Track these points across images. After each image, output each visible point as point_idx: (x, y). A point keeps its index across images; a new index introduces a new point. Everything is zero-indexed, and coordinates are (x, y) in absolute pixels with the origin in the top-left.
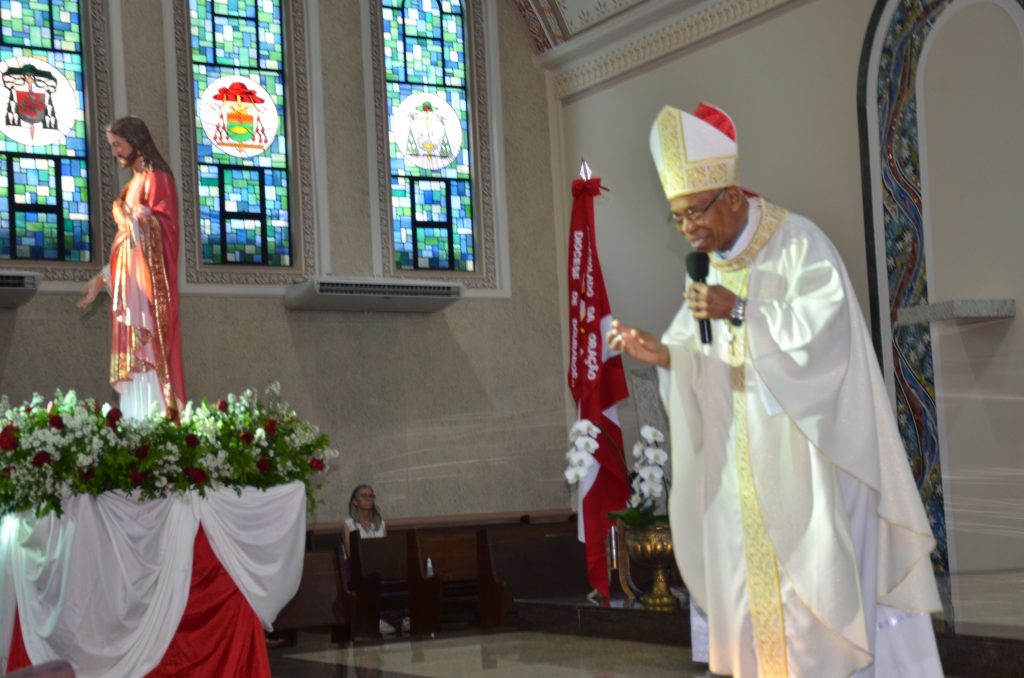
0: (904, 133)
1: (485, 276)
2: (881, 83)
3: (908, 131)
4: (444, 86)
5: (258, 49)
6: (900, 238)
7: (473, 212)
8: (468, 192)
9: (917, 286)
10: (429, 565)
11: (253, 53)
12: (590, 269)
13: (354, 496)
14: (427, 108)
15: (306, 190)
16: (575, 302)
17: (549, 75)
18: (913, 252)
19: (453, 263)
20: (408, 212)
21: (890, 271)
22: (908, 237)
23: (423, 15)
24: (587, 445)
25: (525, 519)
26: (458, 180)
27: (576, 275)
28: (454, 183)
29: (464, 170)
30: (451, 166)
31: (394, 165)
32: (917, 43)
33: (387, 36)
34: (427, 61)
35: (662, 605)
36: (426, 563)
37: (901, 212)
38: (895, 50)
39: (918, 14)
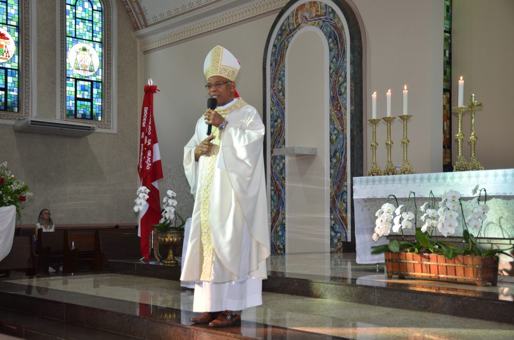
0: (280, 79)
1: (106, 124)
2: (272, 58)
4: (92, 41)
5: (7, 16)
6: (276, 121)
7: (102, 96)
8: (101, 87)
9: (282, 140)
10: (73, 244)
11: (5, 17)
12: (150, 123)
13: (41, 214)
14: (84, 50)
15: (27, 80)
16: (143, 137)
17: (138, 41)
18: (281, 126)
19: (92, 117)
20: (74, 93)
21: (272, 134)
22: (279, 121)
23: (84, 10)
24: (144, 196)
25: (117, 227)
26: (96, 82)
28: (94, 83)
29: (99, 78)
30: (94, 75)
31: (68, 73)
32: (286, 44)
33: (67, 17)
34: (85, 30)
35: (171, 264)
36: (72, 243)
37: (277, 110)
38: (278, 46)
39: (287, 33)
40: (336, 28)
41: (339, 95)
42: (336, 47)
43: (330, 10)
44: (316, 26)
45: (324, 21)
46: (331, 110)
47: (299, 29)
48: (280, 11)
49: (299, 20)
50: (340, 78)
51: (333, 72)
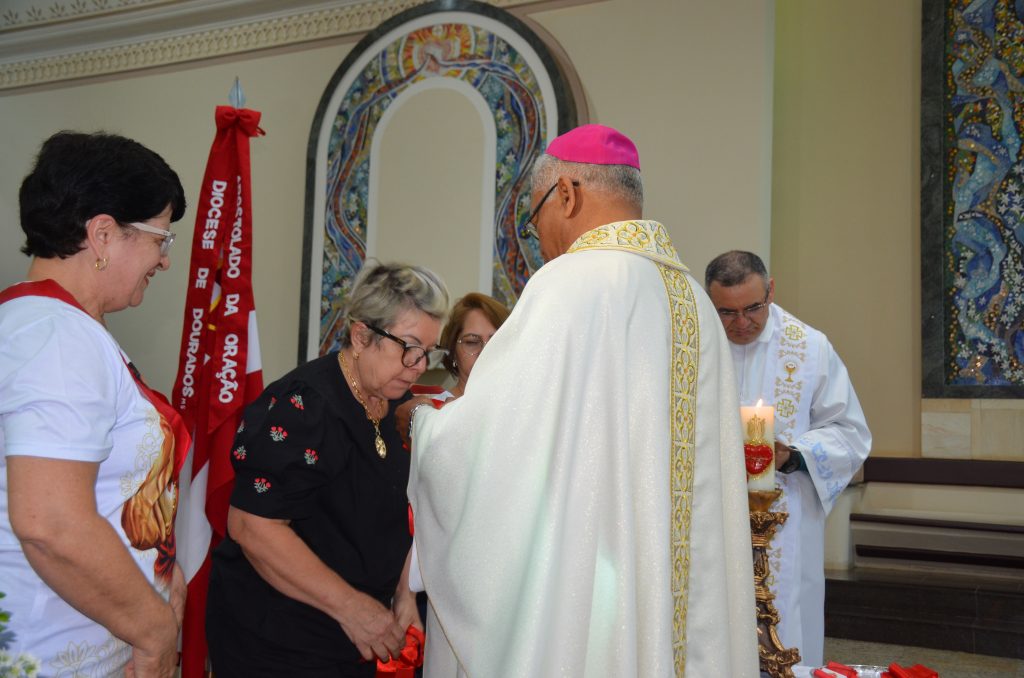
2: (334, 141)
3: (358, 188)
6: (338, 284)
12: (236, 238)
16: (201, 282)
21: (324, 313)
27: (208, 243)
32: (376, 111)
37: (341, 260)
38: (351, 116)
39: (378, 89)
40: (517, 87)
41: (521, 236)
42: (517, 129)
43: (502, 48)
44: (463, 79)
45: (483, 70)
46: (496, 270)
47: (413, 82)
48: (362, 37)
49: (416, 63)
50: (526, 200)
51: (505, 184)
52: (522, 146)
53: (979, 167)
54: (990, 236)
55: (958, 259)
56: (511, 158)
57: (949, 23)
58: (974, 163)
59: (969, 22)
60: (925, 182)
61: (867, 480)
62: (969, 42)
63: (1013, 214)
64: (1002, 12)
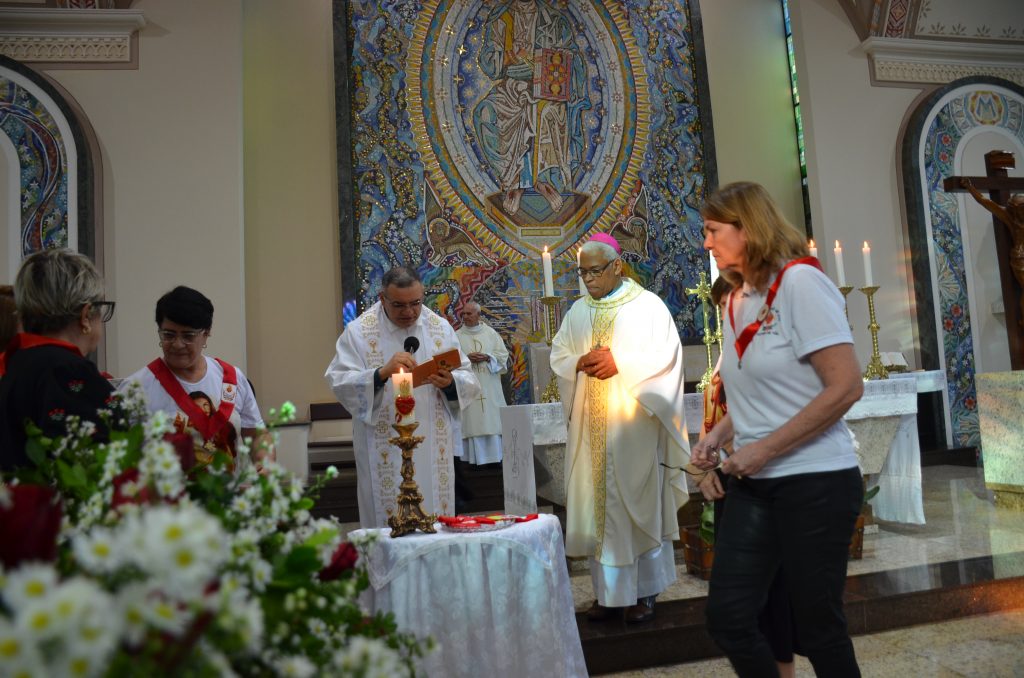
42: (39, 162)
43: (23, 95)
45: (4, 111)
50: (50, 220)
51: (30, 206)
52: (44, 176)
53: (374, 212)
54: (382, 257)
55: (364, 271)
56: (34, 185)
57: (352, 119)
58: (371, 210)
59: (363, 120)
60: (342, 220)
61: (313, 420)
62: (365, 133)
63: (394, 244)
64: (382, 117)
